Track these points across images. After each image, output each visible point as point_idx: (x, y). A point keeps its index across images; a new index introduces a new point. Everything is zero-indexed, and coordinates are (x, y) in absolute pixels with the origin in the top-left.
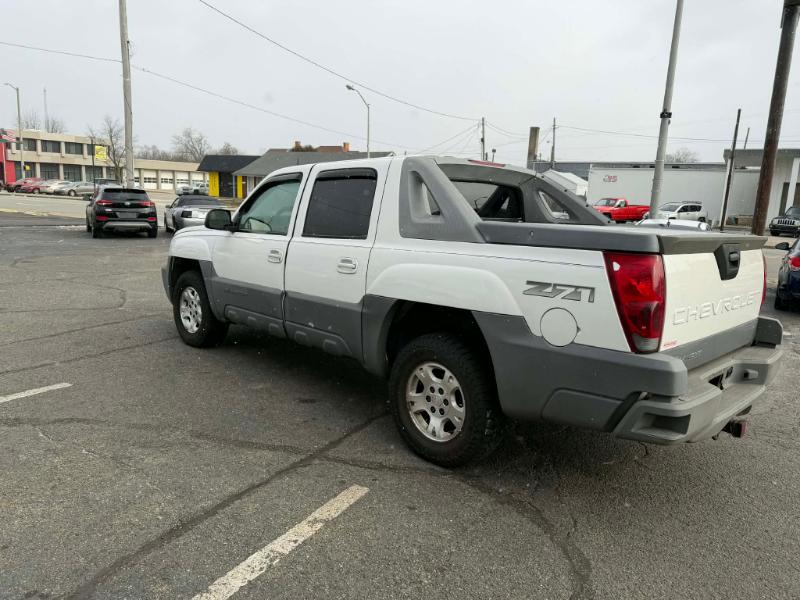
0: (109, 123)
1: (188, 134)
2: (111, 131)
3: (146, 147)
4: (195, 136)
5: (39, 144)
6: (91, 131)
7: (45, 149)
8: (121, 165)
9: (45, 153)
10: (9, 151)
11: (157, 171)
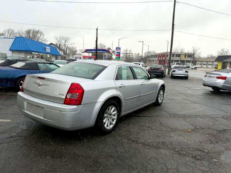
0: (194, 48)
1: (223, 50)
2: (194, 50)
3: (209, 55)
4: (225, 50)
5: (175, 55)
6: (188, 51)
7: (176, 56)
8: (195, 60)
9: (176, 57)
10: (167, 57)
11: (207, 62)
